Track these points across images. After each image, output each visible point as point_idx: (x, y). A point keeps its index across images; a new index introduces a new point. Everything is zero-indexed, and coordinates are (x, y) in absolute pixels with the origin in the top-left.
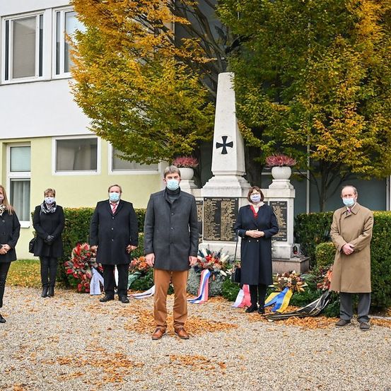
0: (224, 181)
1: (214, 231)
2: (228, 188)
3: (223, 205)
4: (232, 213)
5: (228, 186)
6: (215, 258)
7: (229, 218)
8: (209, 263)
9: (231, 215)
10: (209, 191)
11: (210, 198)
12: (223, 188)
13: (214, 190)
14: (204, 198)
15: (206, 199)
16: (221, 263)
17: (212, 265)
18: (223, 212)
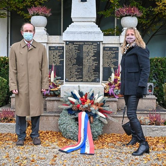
0: (84, 27)
1: (76, 73)
2: (89, 33)
3: (85, 49)
4: (94, 56)
5: (90, 31)
6: (90, 99)
7: (91, 61)
8: (86, 105)
9: (93, 58)
10: (71, 35)
11: (73, 42)
12: (85, 33)
13: (76, 34)
14: (66, 42)
15: (68, 43)
16: (97, 104)
17: (89, 107)
18: (84, 55)
